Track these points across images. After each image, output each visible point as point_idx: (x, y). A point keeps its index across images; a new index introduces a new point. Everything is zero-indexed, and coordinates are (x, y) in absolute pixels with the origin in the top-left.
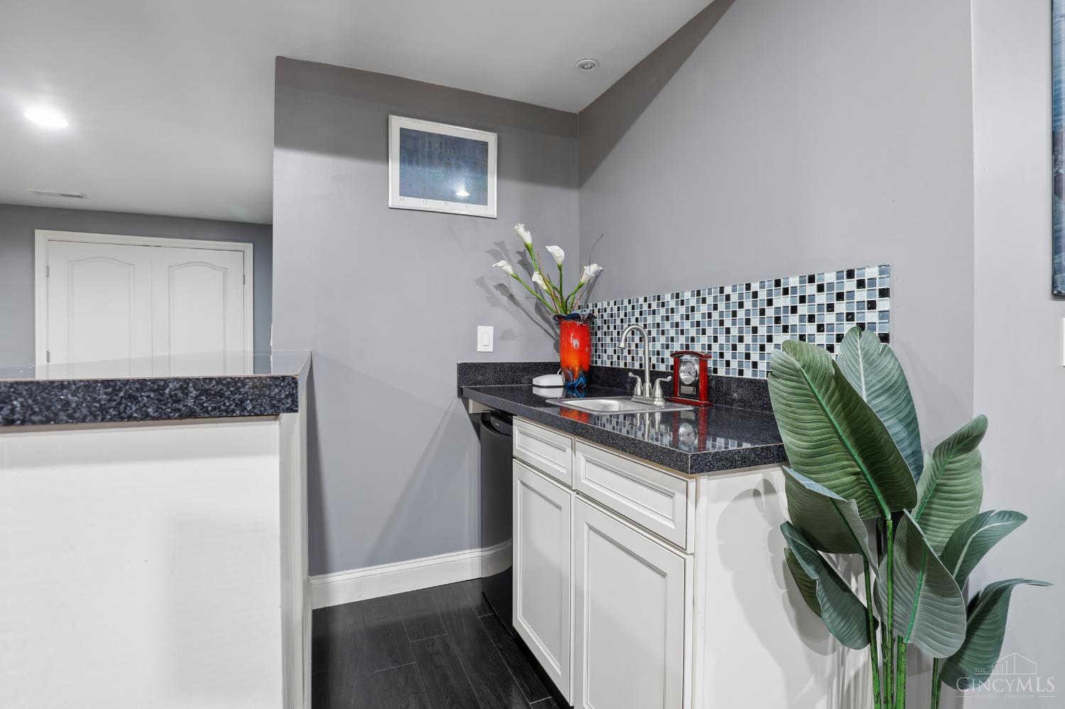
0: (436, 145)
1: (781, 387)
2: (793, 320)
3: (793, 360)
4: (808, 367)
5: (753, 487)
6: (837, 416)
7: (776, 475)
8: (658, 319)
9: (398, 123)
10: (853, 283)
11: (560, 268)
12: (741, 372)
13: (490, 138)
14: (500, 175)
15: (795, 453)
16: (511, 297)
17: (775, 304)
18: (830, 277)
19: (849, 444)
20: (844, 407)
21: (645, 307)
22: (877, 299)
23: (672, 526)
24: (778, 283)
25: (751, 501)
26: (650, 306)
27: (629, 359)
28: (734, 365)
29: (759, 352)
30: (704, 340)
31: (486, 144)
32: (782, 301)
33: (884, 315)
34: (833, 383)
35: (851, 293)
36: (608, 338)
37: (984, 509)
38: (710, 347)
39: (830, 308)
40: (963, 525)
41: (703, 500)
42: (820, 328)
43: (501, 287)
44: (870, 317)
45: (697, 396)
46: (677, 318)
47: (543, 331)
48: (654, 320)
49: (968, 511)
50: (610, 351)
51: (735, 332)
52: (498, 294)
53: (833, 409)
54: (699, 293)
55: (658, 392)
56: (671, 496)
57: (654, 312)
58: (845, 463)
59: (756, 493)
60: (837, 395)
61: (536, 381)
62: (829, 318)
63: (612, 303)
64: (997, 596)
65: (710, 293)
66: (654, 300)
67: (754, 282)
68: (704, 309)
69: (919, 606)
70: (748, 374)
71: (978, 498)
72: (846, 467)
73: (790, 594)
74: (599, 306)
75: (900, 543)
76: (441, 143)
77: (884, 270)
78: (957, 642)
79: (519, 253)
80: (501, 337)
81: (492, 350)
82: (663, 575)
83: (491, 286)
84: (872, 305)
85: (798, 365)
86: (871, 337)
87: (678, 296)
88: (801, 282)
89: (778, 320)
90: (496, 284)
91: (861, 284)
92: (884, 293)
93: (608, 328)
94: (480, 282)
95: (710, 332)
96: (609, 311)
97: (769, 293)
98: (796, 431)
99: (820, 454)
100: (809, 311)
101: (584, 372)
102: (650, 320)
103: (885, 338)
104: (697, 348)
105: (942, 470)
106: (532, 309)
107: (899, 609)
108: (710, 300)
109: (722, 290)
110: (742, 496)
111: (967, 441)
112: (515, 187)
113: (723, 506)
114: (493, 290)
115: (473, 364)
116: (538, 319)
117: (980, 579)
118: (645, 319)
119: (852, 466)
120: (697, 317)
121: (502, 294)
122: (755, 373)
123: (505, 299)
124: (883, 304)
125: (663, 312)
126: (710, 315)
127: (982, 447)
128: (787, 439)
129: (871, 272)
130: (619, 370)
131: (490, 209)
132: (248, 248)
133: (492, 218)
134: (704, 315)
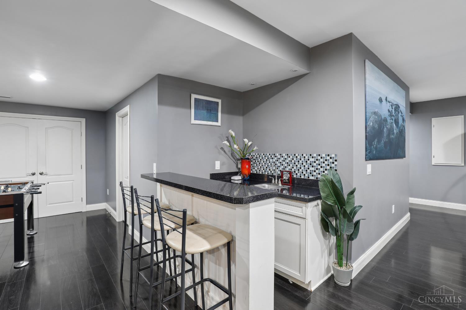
0: (204, 103)
1: (321, 183)
2: (315, 164)
3: (324, 178)
4: (326, 179)
5: (316, 204)
6: (331, 189)
7: (319, 202)
8: (274, 160)
9: (194, 96)
10: (329, 157)
11: (246, 145)
12: (300, 177)
13: (219, 101)
14: (222, 112)
15: (323, 197)
16: (225, 151)
17: (310, 160)
18: (324, 155)
19: (333, 194)
20: (333, 187)
21: (270, 157)
22: (334, 162)
23: (302, 214)
24: (311, 155)
25: (315, 207)
26: (271, 156)
27: (264, 171)
28: (299, 174)
29: (305, 172)
30: (289, 167)
31: (218, 103)
32: (311, 160)
33: (336, 165)
34: (331, 183)
35: (329, 160)
36: (255, 165)
37: (355, 206)
38: (291, 169)
39: (324, 163)
40: (352, 209)
41: (309, 208)
42: (321, 167)
43: (222, 148)
44: (333, 165)
45: (289, 182)
46: (281, 161)
47: (233, 162)
48: (273, 160)
49: (352, 206)
50: (256, 168)
51: (299, 166)
52: (221, 150)
53: (330, 187)
54: (288, 155)
55: (280, 182)
56: (302, 208)
57: (273, 158)
58: (332, 198)
59: (316, 206)
60: (331, 185)
61: (232, 178)
62: (323, 165)
63: (257, 154)
64: (358, 223)
65: (291, 155)
66: (273, 155)
67: (304, 154)
68: (289, 159)
69: (346, 226)
70: (303, 177)
71: (354, 204)
72: (332, 199)
73: (321, 227)
74: (252, 154)
75: (342, 214)
76: (206, 103)
77: (336, 155)
78: (352, 231)
79: (227, 137)
80: (222, 165)
81: (219, 169)
82: (299, 225)
83: (219, 148)
84: (333, 163)
85: (325, 179)
86: (333, 170)
87: (281, 155)
88: (317, 156)
89: (311, 164)
90: (220, 147)
91: (331, 158)
92: (336, 161)
93: (255, 161)
94: (216, 147)
95: (291, 165)
96: (255, 156)
97: (308, 157)
98: (324, 192)
99: (328, 197)
100: (319, 163)
101: (249, 175)
102: (271, 160)
103: (336, 170)
104: (287, 169)
105: (348, 198)
106: (230, 155)
107: (342, 227)
108: (291, 157)
109: (295, 155)
110: (314, 207)
111: (352, 192)
112: (226, 116)
113: (311, 209)
114: (220, 149)
115: (215, 173)
116: (232, 158)
117: (355, 219)
118: (270, 160)
119: (333, 199)
120: (287, 161)
121: (222, 150)
122: (304, 177)
123: (223, 152)
124: (336, 163)
125: (276, 159)
126: (291, 161)
127: (355, 193)
128: (322, 194)
129: (333, 156)
130: (260, 174)
131: (219, 124)
132: (83, 120)
133: (220, 126)
134: (289, 161)
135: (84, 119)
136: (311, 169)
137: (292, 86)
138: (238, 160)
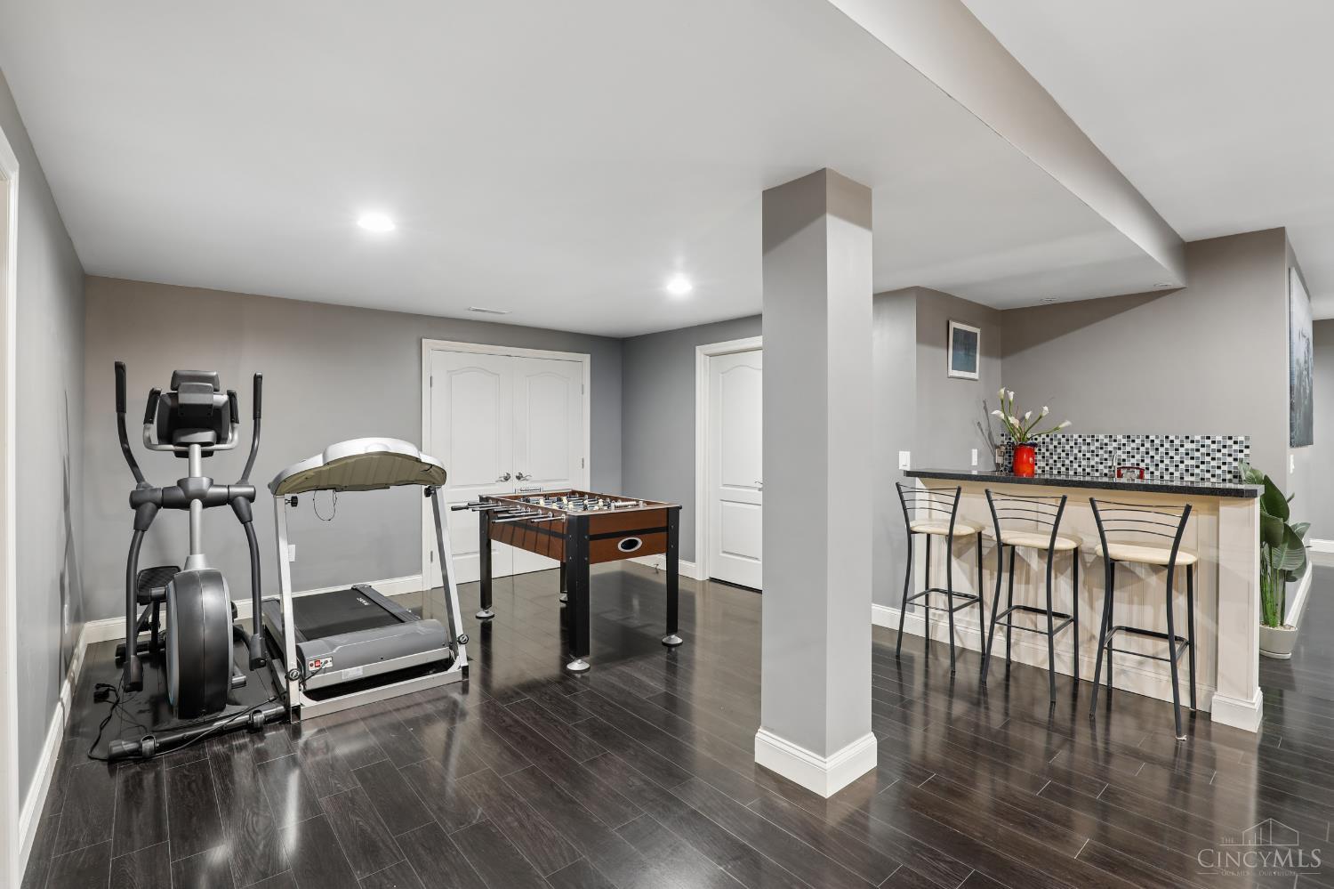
0: (963, 337)
8: (1093, 448)
9: (953, 324)
11: (1041, 417)
12: (1162, 477)
14: (981, 354)
16: (983, 428)
17: (1186, 447)
18: (1219, 438)
22: (1244, 449)
27: (1063, 469)
29: (1174, 468)
30: (1134, 460)
31: (976, 334)
32: (1188, 445)
33: (1247, 455)
35: (1231, 446)
38: (1138, 464)
39: (1219, 451)
42: (1213, 459)
43: (979, 424)
46: (1110, 448)
48: (1089, 448)
50: (1041, 464)
52: (978, 428)
54: (1129, 437)
57: (1089, 444)
62: (1218, 455)
65: (1138, 438)
68: (1134, 445)
70: (1167, 478)
77: (1247, 438)
84: (1241, 451)
87: (1111, 437)
88: (1203, 438)
89: (1187, 454)
90: (977, 422)
91: (1236, 443)
92: (1247, 448)
94: (973, 422)
95: (1138, 457)
97: (1183, 441)
102: (1085, 448)
103: (1249, 463)
104: (1128, 464)
106: (987, 437)
108: (1138, 441)
109: (1147, 437)
112: (990, 360)
114: (976, 425)
118: (1080, 447)
122: (1171, 478)
123: (980, 431)
124: (1246, 451)
125: (1097, 444)
126: (1138, 449)
129: (1241, 438)
131: (975, 376)
132: (586, 358)
133: (976, 380)
134: (1133, 449)
135: (589, 356)
136: (1188, 462)
137: (1143, 307)
138: (997, 447)
